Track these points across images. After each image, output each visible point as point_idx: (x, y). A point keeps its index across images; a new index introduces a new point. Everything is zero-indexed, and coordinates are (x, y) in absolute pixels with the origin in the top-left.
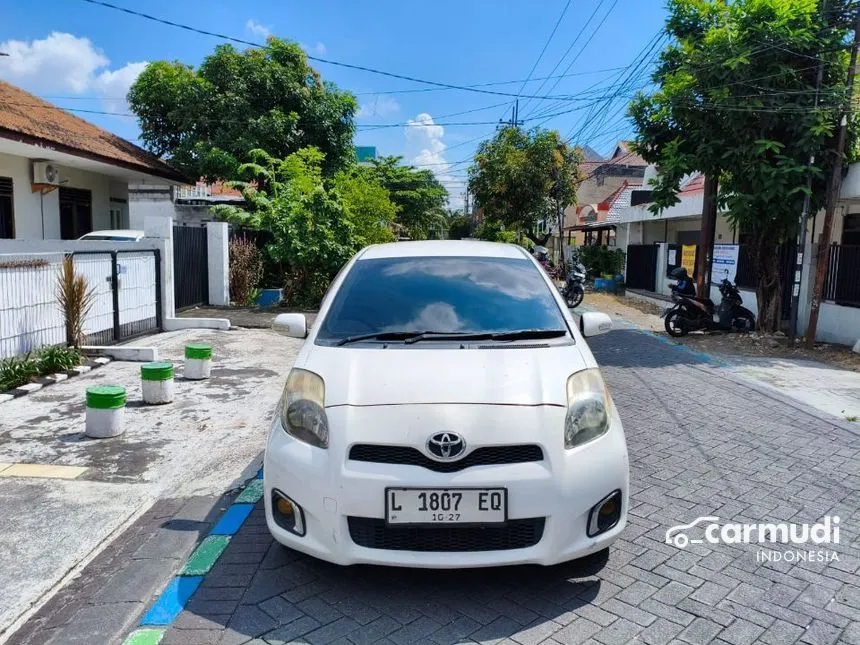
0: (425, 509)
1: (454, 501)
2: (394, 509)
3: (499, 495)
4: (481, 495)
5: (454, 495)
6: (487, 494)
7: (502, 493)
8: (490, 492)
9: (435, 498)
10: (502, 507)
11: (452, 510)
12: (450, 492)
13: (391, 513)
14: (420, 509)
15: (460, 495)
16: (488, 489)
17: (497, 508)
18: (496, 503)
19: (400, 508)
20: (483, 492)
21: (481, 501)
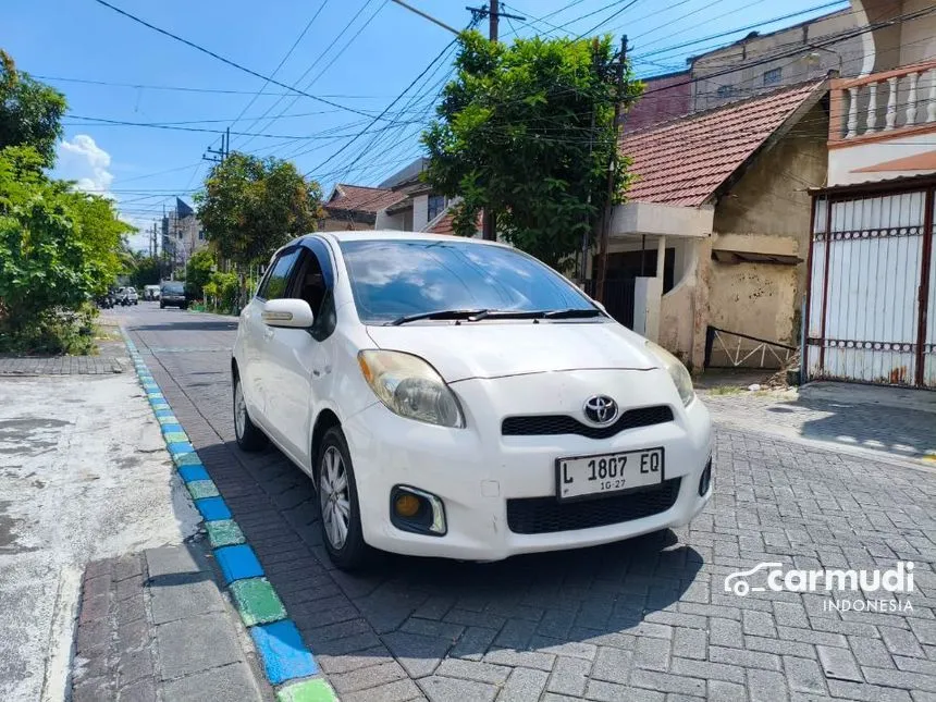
0: (594, 478)
1: (619, 465)
2: (566, 481)
3: (656, 454)
4: (643, 456)
5: (620, 459)
6: (647, 456)
7: (659, 452)
8: (650, 453)
9: (605, 465)
10: (659, 468)
11: (618, 477)
12: (617, 457)
13: (564, 486)
14: (590, 479)
15: (625, 459)
16: (648, 450)
17: (656, 470)
18: (655, 464)
19: (571, 480)
20: (645, 453)
21: (643, 463)
